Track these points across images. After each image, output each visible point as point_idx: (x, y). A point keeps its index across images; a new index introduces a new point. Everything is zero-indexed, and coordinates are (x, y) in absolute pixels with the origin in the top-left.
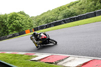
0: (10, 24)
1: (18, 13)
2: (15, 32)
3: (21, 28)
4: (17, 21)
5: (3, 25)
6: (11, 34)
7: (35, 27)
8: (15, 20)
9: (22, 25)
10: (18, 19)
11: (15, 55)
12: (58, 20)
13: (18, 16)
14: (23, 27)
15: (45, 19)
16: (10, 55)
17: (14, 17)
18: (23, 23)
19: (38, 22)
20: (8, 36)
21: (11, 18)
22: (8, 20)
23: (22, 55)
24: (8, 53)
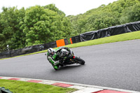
0: (29, 27)
1: (45, 7)
2: (37, 43)
3: (49, 36)
4: (43, 23)
5: (16, 29)
6: (29, 45)
7: (74, 35)
8: (39, 20)
9: (51, 31)
10: (44, 19)
11: (36, 86)
12: (119, 23)
13: (44, 13)
14: (53, 33)
15: (95, 22)
16: (26, 84)
17: (38, 15)
18: (53, 27)
19: (81, 26)
20: (24, 50)
21: (32, 17)
22: (25, 21)
23: (48, 86)
24: (23, 79)
